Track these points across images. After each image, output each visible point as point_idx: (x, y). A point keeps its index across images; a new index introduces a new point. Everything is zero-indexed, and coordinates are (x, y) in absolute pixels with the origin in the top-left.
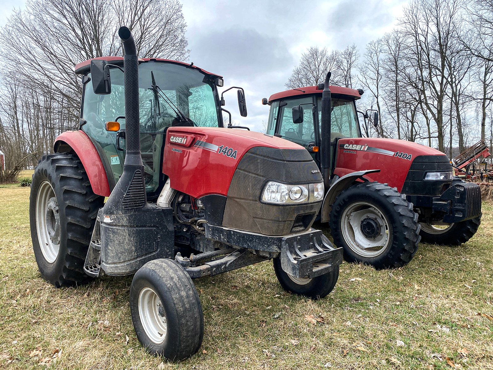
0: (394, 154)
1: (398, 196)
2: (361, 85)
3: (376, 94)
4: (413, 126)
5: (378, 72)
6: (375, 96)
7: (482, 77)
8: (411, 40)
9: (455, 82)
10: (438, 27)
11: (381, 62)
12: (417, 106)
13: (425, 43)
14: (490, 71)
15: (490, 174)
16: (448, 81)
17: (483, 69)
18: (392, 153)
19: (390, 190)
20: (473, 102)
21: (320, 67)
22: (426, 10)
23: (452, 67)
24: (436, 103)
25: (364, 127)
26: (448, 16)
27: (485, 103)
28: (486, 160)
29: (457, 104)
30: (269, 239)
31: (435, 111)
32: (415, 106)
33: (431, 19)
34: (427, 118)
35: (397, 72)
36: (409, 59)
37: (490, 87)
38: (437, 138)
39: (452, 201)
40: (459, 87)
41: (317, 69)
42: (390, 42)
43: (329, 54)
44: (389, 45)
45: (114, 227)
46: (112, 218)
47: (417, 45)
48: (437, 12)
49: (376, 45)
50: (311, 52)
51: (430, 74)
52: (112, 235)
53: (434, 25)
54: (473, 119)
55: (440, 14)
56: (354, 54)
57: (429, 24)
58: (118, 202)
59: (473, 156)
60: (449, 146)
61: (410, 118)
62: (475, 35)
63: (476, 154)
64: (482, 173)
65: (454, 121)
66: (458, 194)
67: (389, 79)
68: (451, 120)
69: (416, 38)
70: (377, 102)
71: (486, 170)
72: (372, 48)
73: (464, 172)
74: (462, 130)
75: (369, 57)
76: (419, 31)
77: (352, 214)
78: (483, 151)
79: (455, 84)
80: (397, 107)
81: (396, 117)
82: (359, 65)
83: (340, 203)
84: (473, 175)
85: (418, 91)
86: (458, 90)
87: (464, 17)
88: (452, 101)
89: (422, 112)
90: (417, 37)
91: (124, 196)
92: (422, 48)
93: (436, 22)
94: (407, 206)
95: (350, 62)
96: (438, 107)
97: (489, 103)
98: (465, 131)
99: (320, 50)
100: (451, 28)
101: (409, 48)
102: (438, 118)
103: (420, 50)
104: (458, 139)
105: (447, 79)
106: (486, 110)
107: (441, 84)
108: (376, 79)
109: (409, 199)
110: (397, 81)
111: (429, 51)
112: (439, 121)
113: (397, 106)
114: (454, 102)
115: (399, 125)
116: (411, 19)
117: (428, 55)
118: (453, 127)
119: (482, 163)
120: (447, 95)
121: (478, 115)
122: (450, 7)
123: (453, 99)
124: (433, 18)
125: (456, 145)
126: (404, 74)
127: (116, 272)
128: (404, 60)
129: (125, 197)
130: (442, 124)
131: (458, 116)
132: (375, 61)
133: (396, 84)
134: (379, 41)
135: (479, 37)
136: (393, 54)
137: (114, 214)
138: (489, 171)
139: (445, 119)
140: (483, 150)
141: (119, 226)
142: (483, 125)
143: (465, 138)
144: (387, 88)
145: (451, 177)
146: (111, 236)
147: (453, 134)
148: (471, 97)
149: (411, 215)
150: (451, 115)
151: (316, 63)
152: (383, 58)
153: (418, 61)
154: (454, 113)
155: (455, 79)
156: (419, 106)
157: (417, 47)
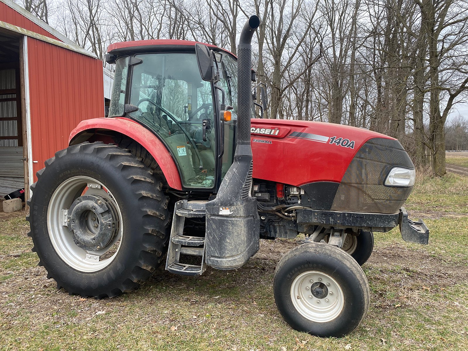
30: (389, 217)
45: (233, 219)
46: (231, 210)
52: (231, 227)
58: (238, 193)
91: (243, 186)
127: (234, 265)
129: (244, 188)
137: (234, 205)
141: (237, 217)
146: (229, 228)
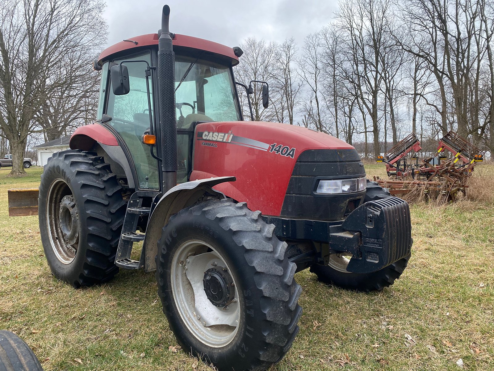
0: (270, 148)
1: (255, 231)
2: (301, 80)
3: (315, 89)
4: (350, 121)
5: (316, 66)
6: (314, 90)
7: (413, 74)
8: (346, 34)
9: (388, 78)
10: (371, 22)
11: (319, 56)
12: (354, 101)
13: (360, 38)
14: (420, 68)
15: (421, 170)
16: (382, 76)
17: (413, 66)
18: (265, 146)
19: (242, 218)
20: (405, 98)
21: (258, 59)
22: (360, 4)
23: (386, 63)
24: (371, 98)
25: (304, 122)
26: (381, 11)
27: (415, 99)
28: (417, 154)
29: (390, 99)
31: (370, 106)
32: (352, 101)
33: (365, 14)
34: (363, 113)
35: (334, 67)
36: (345, 53)
37: (419, 83)
38: (373, 133)
39: (360, 232)
40: (392, 83)
41: (255, 61)
42: (327, 36)
43: (267, 46)
44: (326, 39)
47: (352, 39)
48: (371, 7)
49: (314, 39)
50: (249, 43)
51: (365, 69)
53: (368, 20)
54: (405, 114)
55: (374, 9)
56: (292, 47)
57: (363, 18)
59: (404, 151)
60: (384, 141)
61: (348, 113)
62: (406, 31)
63: (406, 149)
64: (414, 169)
65: (388, 116)
66: (371, 221)
67: (327, 73)
68: (385, 115)
69: (351, 32)
70: (316, 97)
71: (417, 165)
72: (310, 42)
73: (395, 168)
74: (396, 125)
75: (307, 50)
76: (354, 26)
77: (188, 260)
78: (414, 145)
79: (389, 80)
80: (335, 102)
81: (335, 113)
82: (297, 58)
83: (167, 241)
84: (404, 171)
85: (354, 86)
86: (391, 86)
87: (396, 13)
88: (386, 96)
89: (359, 107)
90: (353, 31)
92: (357, 43)
93: (370, 17)
94: (271, 252)
95: (289, 55)
96: (373, 101)
97: (419, 99)
98: (398, 126)
99: (258, 41)
100: (384, 24)
101: (345, 42)
102: (373, 113)
103: (355, 44)
104: (392, 134)
105: (381, 75)
106: (417, 106)
107: (376, 79)
108: (314, 73)
109: (279, 236)
110: (334, 75)
111: (364, 46)
112: (374, 116)
113: (334, 100)
114: (388, 98)
115: (337, 120)
116: (347, 13)
117: (363, 50)
118: (387, 122)
119: (414, 157)
120: (382, 91)
121: (409, 110)
122: (383, 3)
123: (387, 95)
124: (367, 13)
125: (390, 140)
126: (341, 69)
128: (340, 54)
130: (377, 119)
131: (392, 110)
132: (314, 54)
133: (334, 79)
134: (316, 35)
135: (409, 34)
136: (331, 49)
138: (420, 167)
139: (380, 114)
140: (414, 143)
142: (414, 120)
143: (399, 133)
144: (326, 82)
145: (361, 187)
147: (387, 129)
148: (403, 92)
149: (279, 270)
150: (385, 110)
151: (255, 55)
152: (321, 52)
153: (354, 56)
154: (389, 109)
155: (389, 74)
156: (356, 101)
157: (353, 41)
